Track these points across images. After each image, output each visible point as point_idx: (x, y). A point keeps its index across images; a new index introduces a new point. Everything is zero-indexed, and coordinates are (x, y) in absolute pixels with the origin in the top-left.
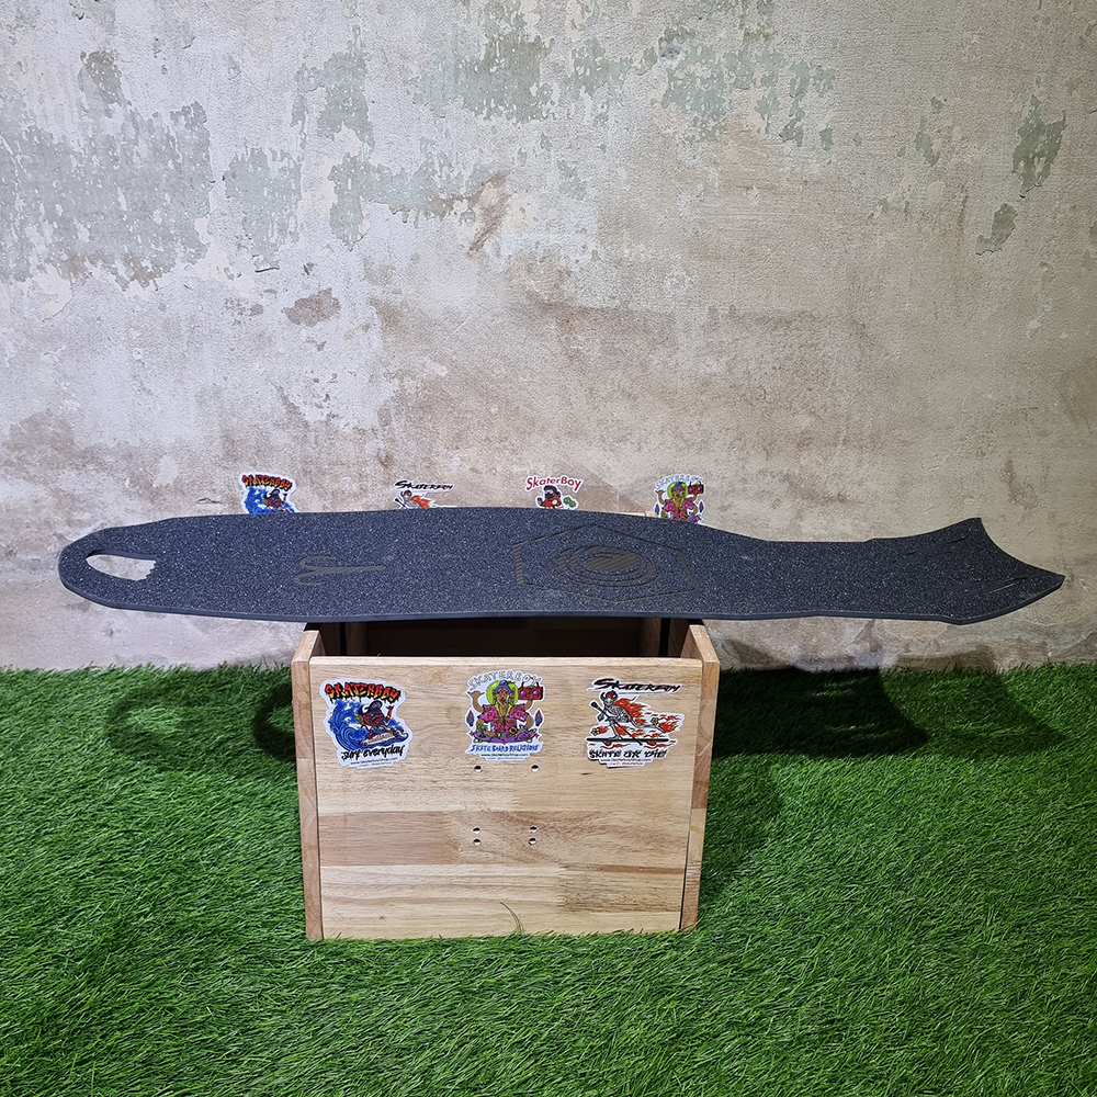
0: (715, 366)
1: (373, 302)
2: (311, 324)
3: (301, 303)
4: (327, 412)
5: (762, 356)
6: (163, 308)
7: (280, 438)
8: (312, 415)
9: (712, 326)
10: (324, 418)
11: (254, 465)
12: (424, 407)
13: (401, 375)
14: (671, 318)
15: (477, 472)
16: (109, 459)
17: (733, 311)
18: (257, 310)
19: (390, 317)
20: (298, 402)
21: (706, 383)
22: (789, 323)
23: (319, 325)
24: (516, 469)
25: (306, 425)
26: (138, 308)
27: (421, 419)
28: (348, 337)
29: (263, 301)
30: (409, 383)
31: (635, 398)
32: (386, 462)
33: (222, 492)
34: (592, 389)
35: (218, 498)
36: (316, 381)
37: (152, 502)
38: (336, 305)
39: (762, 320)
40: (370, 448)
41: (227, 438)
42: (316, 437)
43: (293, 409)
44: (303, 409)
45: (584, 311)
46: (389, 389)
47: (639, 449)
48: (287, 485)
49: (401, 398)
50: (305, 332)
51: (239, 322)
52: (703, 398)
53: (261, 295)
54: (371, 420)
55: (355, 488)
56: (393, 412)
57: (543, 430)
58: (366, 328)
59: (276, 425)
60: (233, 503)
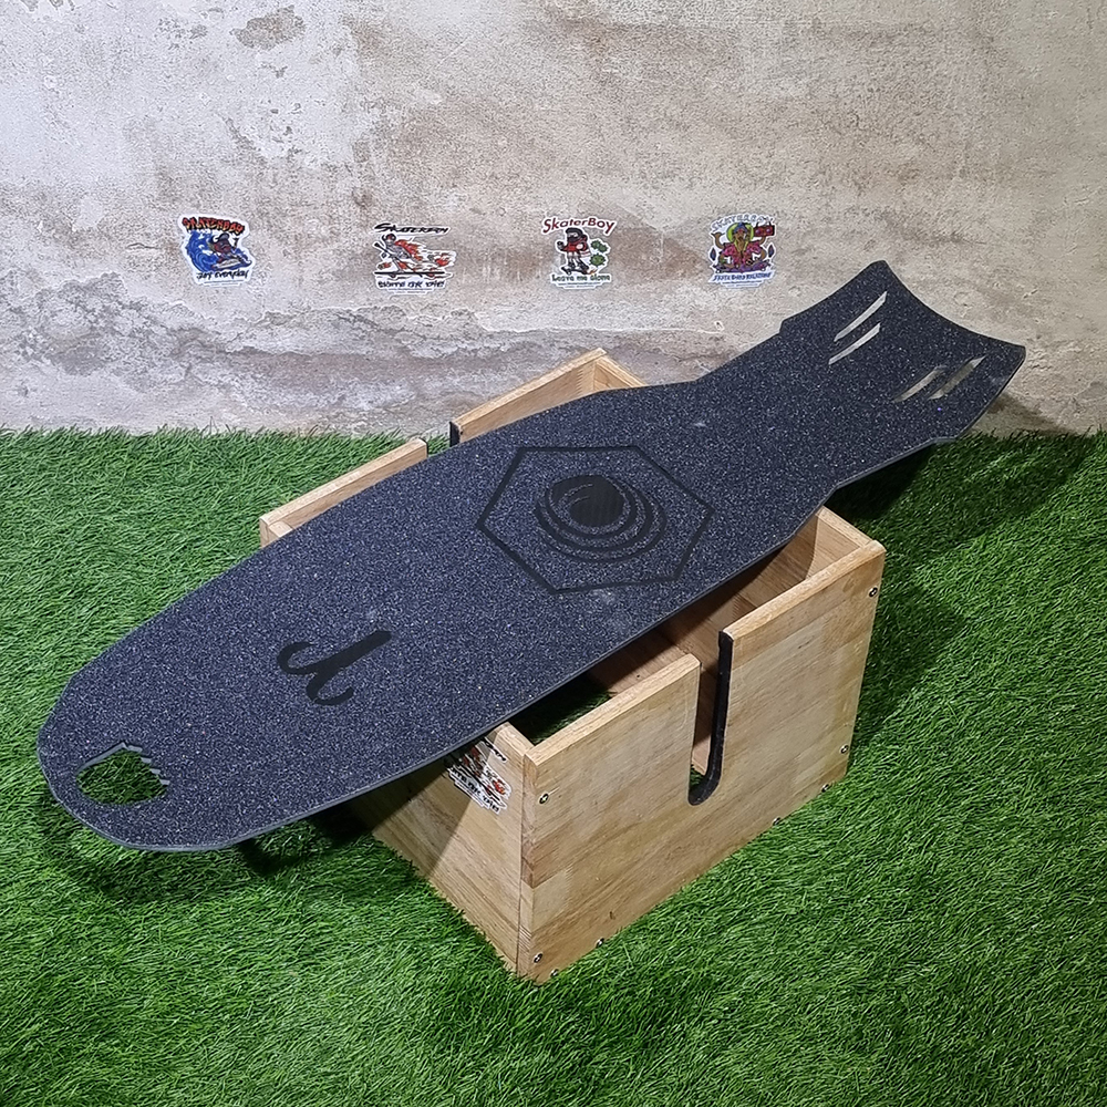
0: (792, 89)
1: (348, 21)
2: (267, 47)
3: (255, 23)
4: (288, 147)
5: (855, 77)
6: (80, 30)
7: (229, 176)
8: (268, 150)
9: (790, 42)
10: (284, 154)
11: (198, 206)
12: (413, 140)
13: (382, 105)
14: (734, 35)
15: (479, 212)
16: (17, 200)
17: (816, 25)
18: (199, 32)
19: (369, 39)
20: (248, 129)
21: (781, 109)
22: (890, 38)
23: (278, 48)
24: (530, 209)
25: (262, 161)
26: (49, 30)
27: (409, 153)
28: (316, 60)
29: (207, 22)
30: (391, 112)
31: (686, 128)
32: (364, 202)
33: (157, 236)
34: (629, 119)
35: (153, 243)
36: (275, 112)
37: (72, 248)
38: (300, 24)
39: (856, 35)
40: (343, 187)
41: (163, 175)
42: (275, 175)
43: (245, 143)
44: (258, 143)
45: (620, 29)
46: (365, 122)
47: (691, 186)
48: (239, 229)
49: (382, 131)
50: (260, 56)
51: (177, 46)
52: (776, 126)
53: (204, 15)
54: (345, 155)
55: (324, 231)
56: (372, 146)
57: (565, 164)
58: (339, 51)
59: (224, 161)
60: (172, 248)
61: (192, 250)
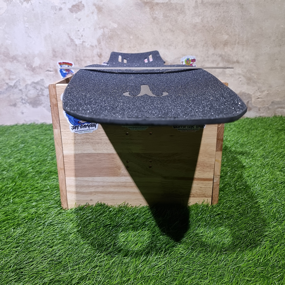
0: (198, 20)
1: (94, 4)
2: (76, 13)
3: (73, 6)
4: (82, 41)
5: (212, 16)
6: (33, 10)
7: (69, 50)
8: (78, 42)
9: (196, 7)
10: (81, 43)
11: (62, 59)
12: (111, 38)
13: (103, 28)
14: (183, 5)
16: (20, 59)
17: (202, 2)
18: (61, 9)
19: (100, 9)
20: (73, 37)
21: (195, 26)
22: (219, 5)
23: (79, 13)
25: (76, 45)
26: (26, 10)
27: (110, 42)
28: (88, 16)
29: (62, 6)
30: (106, 30)
31: (174, 32)
32: (100, 56)
33: (53, 68)
34: (160, 29)
35: (52, 70)
36: (79, 31)
37: (33, 72)
38: (84, 6)
39: (212, 4)
40: (95, 52)
41: (54, 51)
42: (79, 49)
43: (72, 40)
44: (75, 40)
45: (157, 4)
46: (100, 32)
48: (71, 64)
49: (104, 35)
50: (75, 15)
51: (56, 13)
53: (62, 4)
54: (95, 43)
56: (101, 40)
57: (146, 43)
58: (93, 13)
59: (68, 46)
60: (56, 71)
61: (61, 71)
